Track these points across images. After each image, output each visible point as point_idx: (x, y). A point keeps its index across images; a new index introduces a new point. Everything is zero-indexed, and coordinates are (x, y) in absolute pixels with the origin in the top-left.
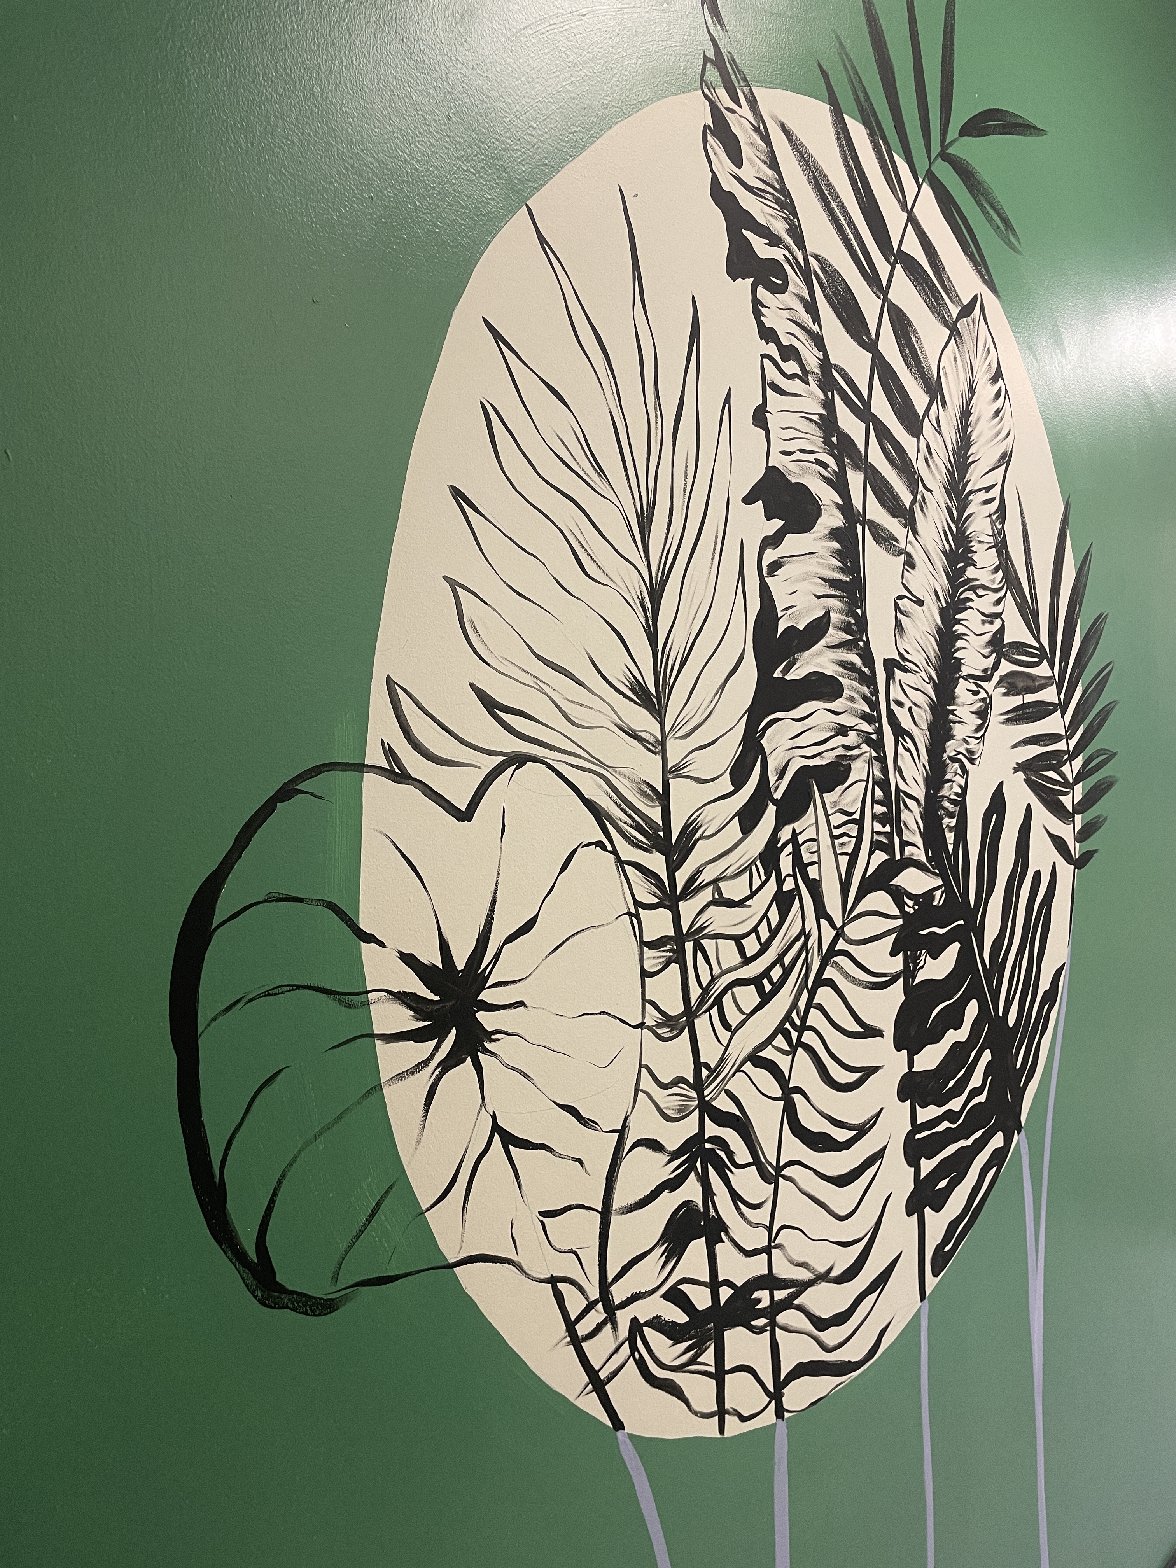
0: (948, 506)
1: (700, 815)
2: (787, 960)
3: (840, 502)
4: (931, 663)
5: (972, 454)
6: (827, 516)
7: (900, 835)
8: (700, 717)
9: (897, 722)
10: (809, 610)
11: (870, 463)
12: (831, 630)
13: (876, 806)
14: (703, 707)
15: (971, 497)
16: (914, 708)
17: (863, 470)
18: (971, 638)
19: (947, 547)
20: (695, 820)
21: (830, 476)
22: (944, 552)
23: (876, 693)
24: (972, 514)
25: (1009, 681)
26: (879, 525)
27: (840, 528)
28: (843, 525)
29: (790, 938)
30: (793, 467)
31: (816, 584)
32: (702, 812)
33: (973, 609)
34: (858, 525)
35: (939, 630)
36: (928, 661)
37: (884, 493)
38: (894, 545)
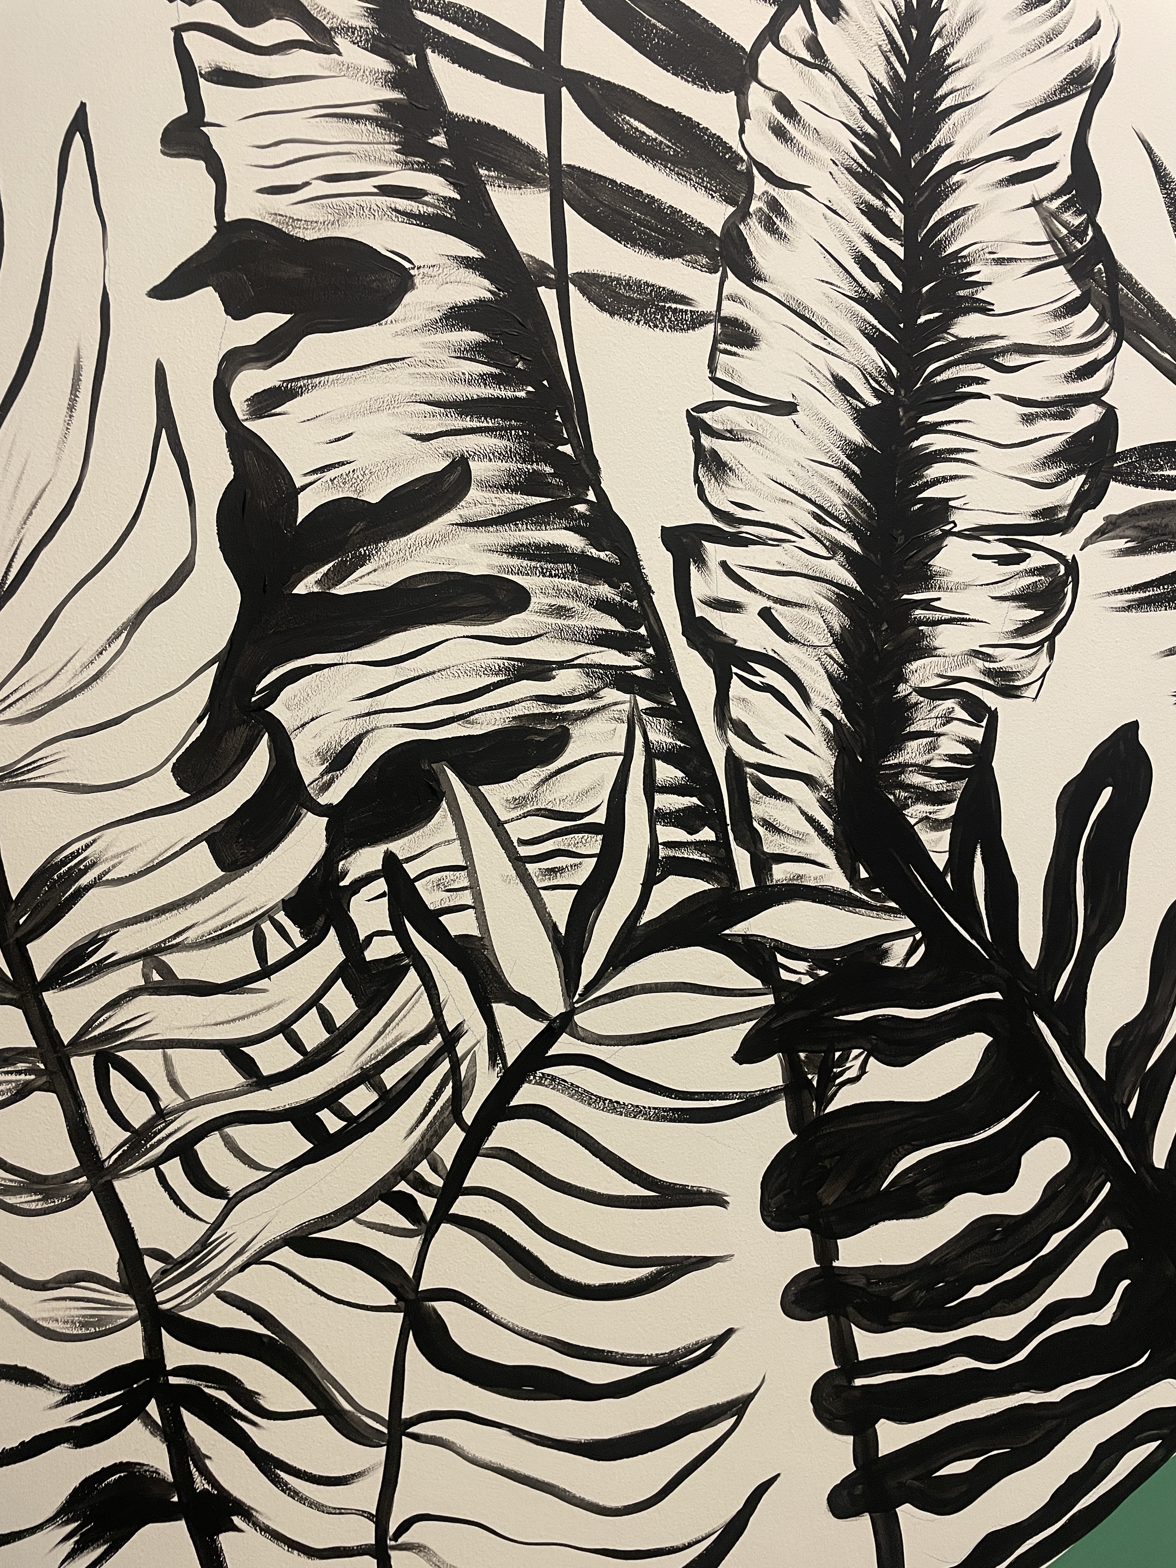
0: (869, 206)
1: (87, 846)
2: (391, 1077)
3: (474, 253)
4: (836, 519)
5: (951, 92)
6: (435, 286)
7: (752, 842)
8: (70, 682)
9: (722, 639)
10: (392, 466)
11: (568, 166)
12: (474, 493)
13: (658, 797)
14: (76, 664)
15: (955, 178)
16: (779, 612)
17: (546, 182)
18: (984, 454)
19: (874, 289)
20: (73, 856)
21: (431, 210)
22: (864, 300)
23: (643, 590)
24: (965, 210)
25: (1144, 524)
26: (618, 280)
27: (481, 302)
28: (489, 295)
29: (397, 1039)
30: (303, 212)
31: (413, 414)
32: (94, 841)
33: (988, 397)
34: (541, 290)
35: (855, 453)
36: (822, 515)
37: (628, 217)
38: (675, 311)
